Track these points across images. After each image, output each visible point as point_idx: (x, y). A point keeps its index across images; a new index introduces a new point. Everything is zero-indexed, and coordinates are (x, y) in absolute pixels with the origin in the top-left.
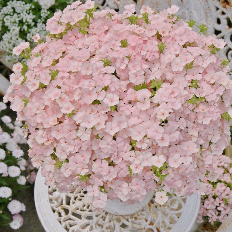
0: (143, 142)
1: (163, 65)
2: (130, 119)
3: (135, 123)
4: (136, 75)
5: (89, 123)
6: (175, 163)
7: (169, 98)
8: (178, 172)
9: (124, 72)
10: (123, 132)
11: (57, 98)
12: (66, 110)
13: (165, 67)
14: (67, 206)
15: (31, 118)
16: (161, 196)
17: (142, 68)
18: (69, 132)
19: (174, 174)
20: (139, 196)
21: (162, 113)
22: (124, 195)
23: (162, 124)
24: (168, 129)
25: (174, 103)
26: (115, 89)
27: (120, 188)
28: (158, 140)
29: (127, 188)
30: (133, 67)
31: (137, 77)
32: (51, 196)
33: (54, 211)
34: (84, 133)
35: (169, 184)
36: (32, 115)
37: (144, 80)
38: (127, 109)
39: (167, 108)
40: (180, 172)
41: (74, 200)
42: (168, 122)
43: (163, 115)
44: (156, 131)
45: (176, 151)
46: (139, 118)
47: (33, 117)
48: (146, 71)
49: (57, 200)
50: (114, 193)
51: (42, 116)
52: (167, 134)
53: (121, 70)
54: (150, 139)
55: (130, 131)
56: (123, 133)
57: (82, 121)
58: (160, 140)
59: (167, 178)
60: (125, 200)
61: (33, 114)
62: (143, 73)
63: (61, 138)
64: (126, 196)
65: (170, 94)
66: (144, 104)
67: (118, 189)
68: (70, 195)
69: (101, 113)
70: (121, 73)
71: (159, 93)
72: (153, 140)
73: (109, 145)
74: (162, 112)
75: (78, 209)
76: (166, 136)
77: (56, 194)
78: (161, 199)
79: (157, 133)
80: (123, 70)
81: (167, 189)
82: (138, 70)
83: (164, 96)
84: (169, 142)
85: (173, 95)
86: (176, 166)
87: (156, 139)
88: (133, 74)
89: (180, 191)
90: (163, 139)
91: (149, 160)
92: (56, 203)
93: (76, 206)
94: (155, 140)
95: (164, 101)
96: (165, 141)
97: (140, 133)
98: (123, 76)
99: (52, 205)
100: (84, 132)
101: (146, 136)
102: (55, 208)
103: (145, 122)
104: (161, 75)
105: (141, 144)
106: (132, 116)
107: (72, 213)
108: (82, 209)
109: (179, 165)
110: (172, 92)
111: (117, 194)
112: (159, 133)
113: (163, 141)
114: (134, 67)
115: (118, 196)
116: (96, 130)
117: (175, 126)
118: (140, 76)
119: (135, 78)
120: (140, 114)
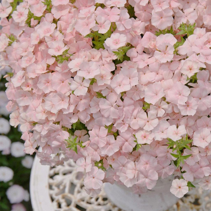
0: (159, 107)
1: (201, 4)
2: (145, 74)
3: (150, 80)
4: (161, 15)
5: (89, 73)
6: (203, 140)
7: (202, 48)
8: (207, 154)
9: (145, 11)
10: (134, 91)
11: (48, 35)
12: (56, 51)
13: (204, 7)
14: (70, 195)
15: (15, 61)
16: (179, 186)
17: (170, 6)
18: (61, 83)
19: (201, 157)
20: (147, 180)
21: (189, 68)
22: (128, 179)
23: (189, 84)
24: (196, 91)
25: (208, 55)
26: (124, 29)
27: (124, 168)
28: (181, 105)
29: (133, 169)
30: (158, 5)
31: (163, 19)
32: (51, 181)
33: (53, 200)
34: (80, 86)
35: (192, 170)
36: (17, 59)
37: (172, 23)
38: (142, 60)
39: (197, 61)
40: (208, 155)
41: (80, 189)
42: (198, 81)
43: (190, 71)
44: (179, 93)
45: (207, 126)
46: (158, 74)
47: (18, 61)
48: (176, 11)
49: (58, 186)
50: (116, 173)
51: (29, 59)
52: (195, 99)
53: (141, 7)
54: (170, 104)
55: (142, 90)
56: (134, 93)
57: (80, 70)
58: (184, 106)
59: (190, 162)
60: (129, 185)
61: (18, 57)
62: (171, 13)
63: (51, 92)
64: (131, 180)
65: (205, 43)
66: (165, 54)
67: (122, 169)
68: (76, 181)
69: (106, 61)
70: (141, 12)
71: (189, 41)
72: (174, 106)
73: (112, 106)
74: (189, 66)
75: (83, 201)
76: (193, 102)
77: (58, 178)
78: (179, 189)
79: (180, 96)
80: (143, 7)
81: (188, 177)
82: (164, 8)
83: (196, 46)
84: (196, 110)
85: (209, 44)
86: (203, 145)
87: (178, 105)
88: (156, 13)
89: (207, 181)
90: (187, 105)
91: (165, 132)
92: (56, 190)
93: (81, 197)
94: (176, 106)
95: (194, 52)
96: (191, 108)
97: (157, 95)
98: (143, 16)
99: (52, 192)
100: (80, 84)
101: (164, 99)
102: (54, 196)
103: (165, 80)
104: (196, 18)
105: (156, 109)
106: (149, 70)
107: (75, 205)
108: (89, 202)
109: (208, 144)
110: (207, 41)
111: (119, 177)
112: (183, 96)
113: (188, 109)
114: (160, 4)
115: (121, 179)
116: (98, 85)
117: (207, 88)
118: (166, 17)
119: (160, 19)
120: (160, 68)
